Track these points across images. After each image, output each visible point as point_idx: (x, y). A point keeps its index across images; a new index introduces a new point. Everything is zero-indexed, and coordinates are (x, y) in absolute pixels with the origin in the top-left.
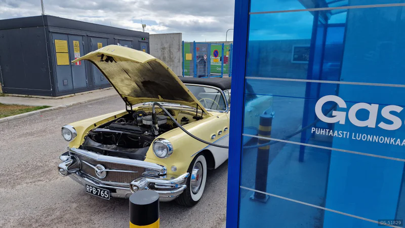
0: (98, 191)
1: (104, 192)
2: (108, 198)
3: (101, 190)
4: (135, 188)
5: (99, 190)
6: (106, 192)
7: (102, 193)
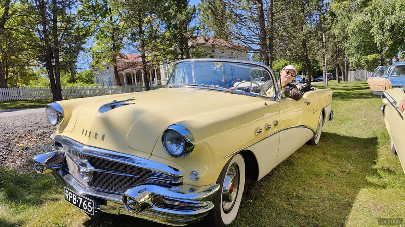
0: (79, 200)
1: (87, 203)
2: (92, 213)
3: (84, 200)
4: (129, 202)
5: (81, 199)
6: (89, 203)
7: (84, 204)
